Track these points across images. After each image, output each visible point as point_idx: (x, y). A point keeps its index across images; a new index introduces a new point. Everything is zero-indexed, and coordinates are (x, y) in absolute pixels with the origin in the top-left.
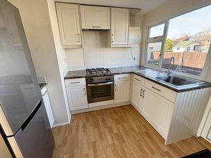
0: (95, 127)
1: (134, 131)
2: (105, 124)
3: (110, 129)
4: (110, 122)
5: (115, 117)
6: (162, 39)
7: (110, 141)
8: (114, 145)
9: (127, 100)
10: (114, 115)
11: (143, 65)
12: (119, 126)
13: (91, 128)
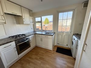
0: (29, 63)
1: (43, 53)
2: (32, 59)
3: (36, 59)
4: (34, 57)
5: (34, 53)
6: (41, 22)
7: (40, 62)
8: (42, 62)
9: (35, 45)
10: (33, 53)
11: (35, 31)
12: (38, 55)
13: (28, 65)
